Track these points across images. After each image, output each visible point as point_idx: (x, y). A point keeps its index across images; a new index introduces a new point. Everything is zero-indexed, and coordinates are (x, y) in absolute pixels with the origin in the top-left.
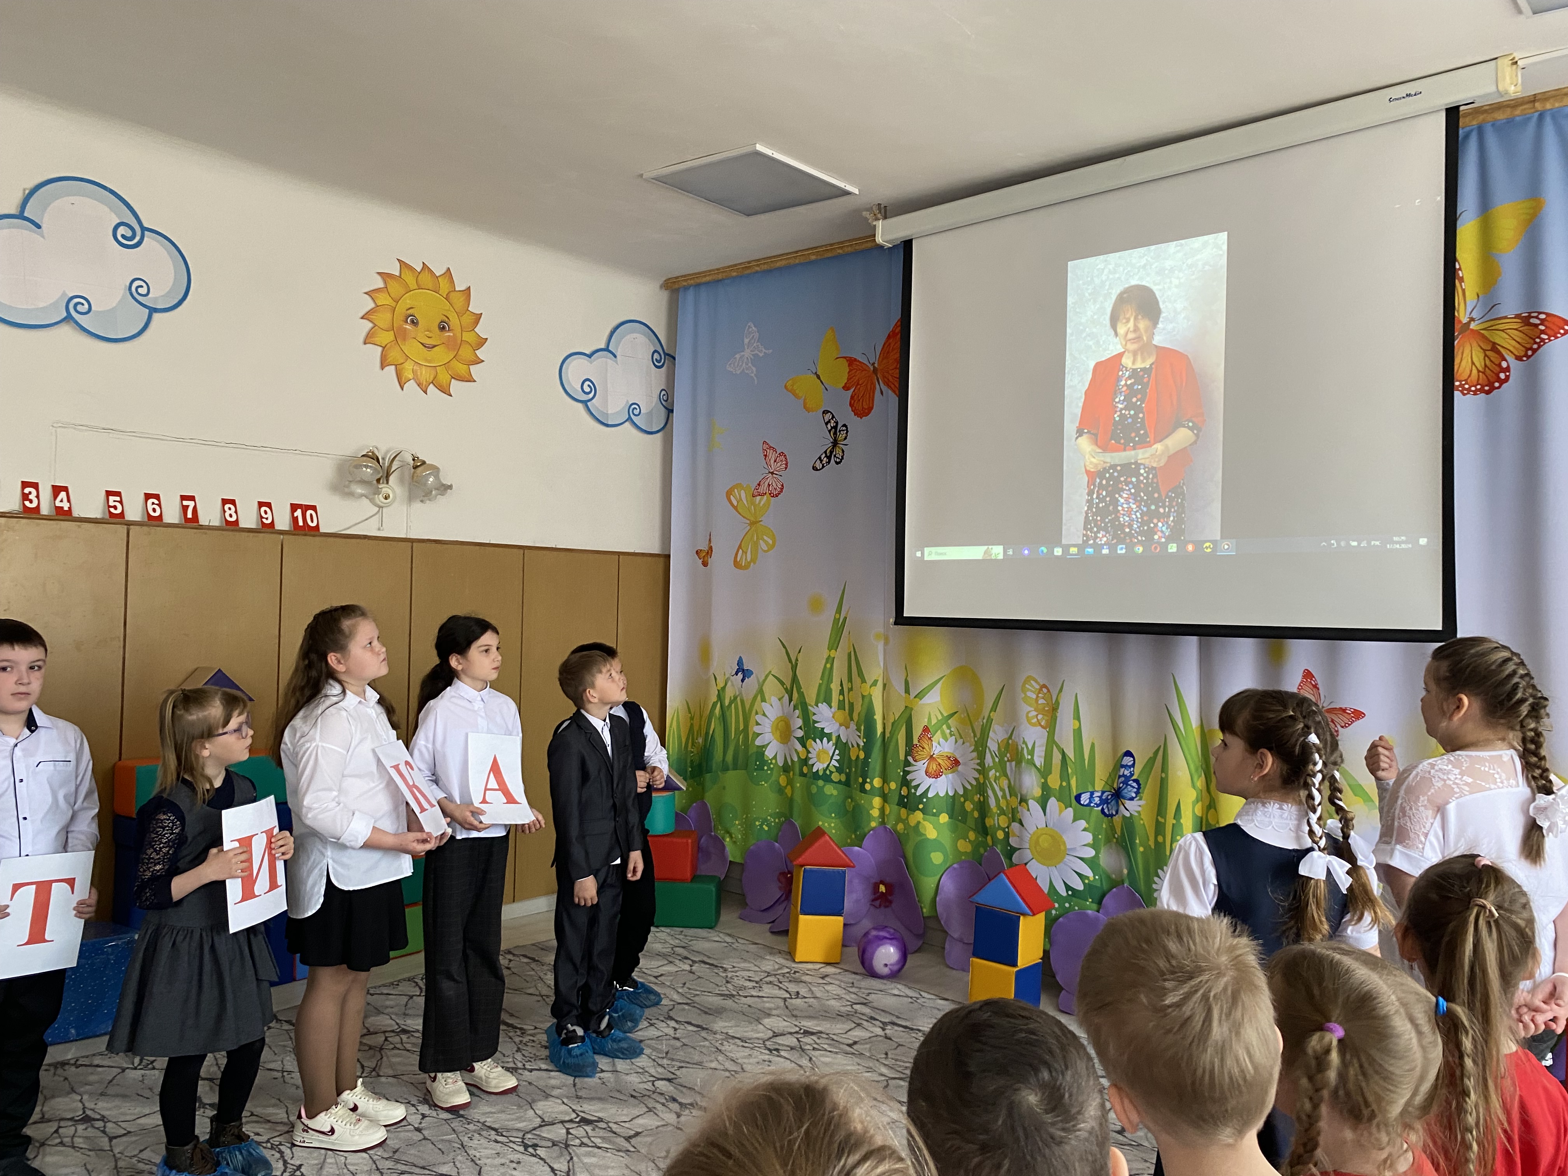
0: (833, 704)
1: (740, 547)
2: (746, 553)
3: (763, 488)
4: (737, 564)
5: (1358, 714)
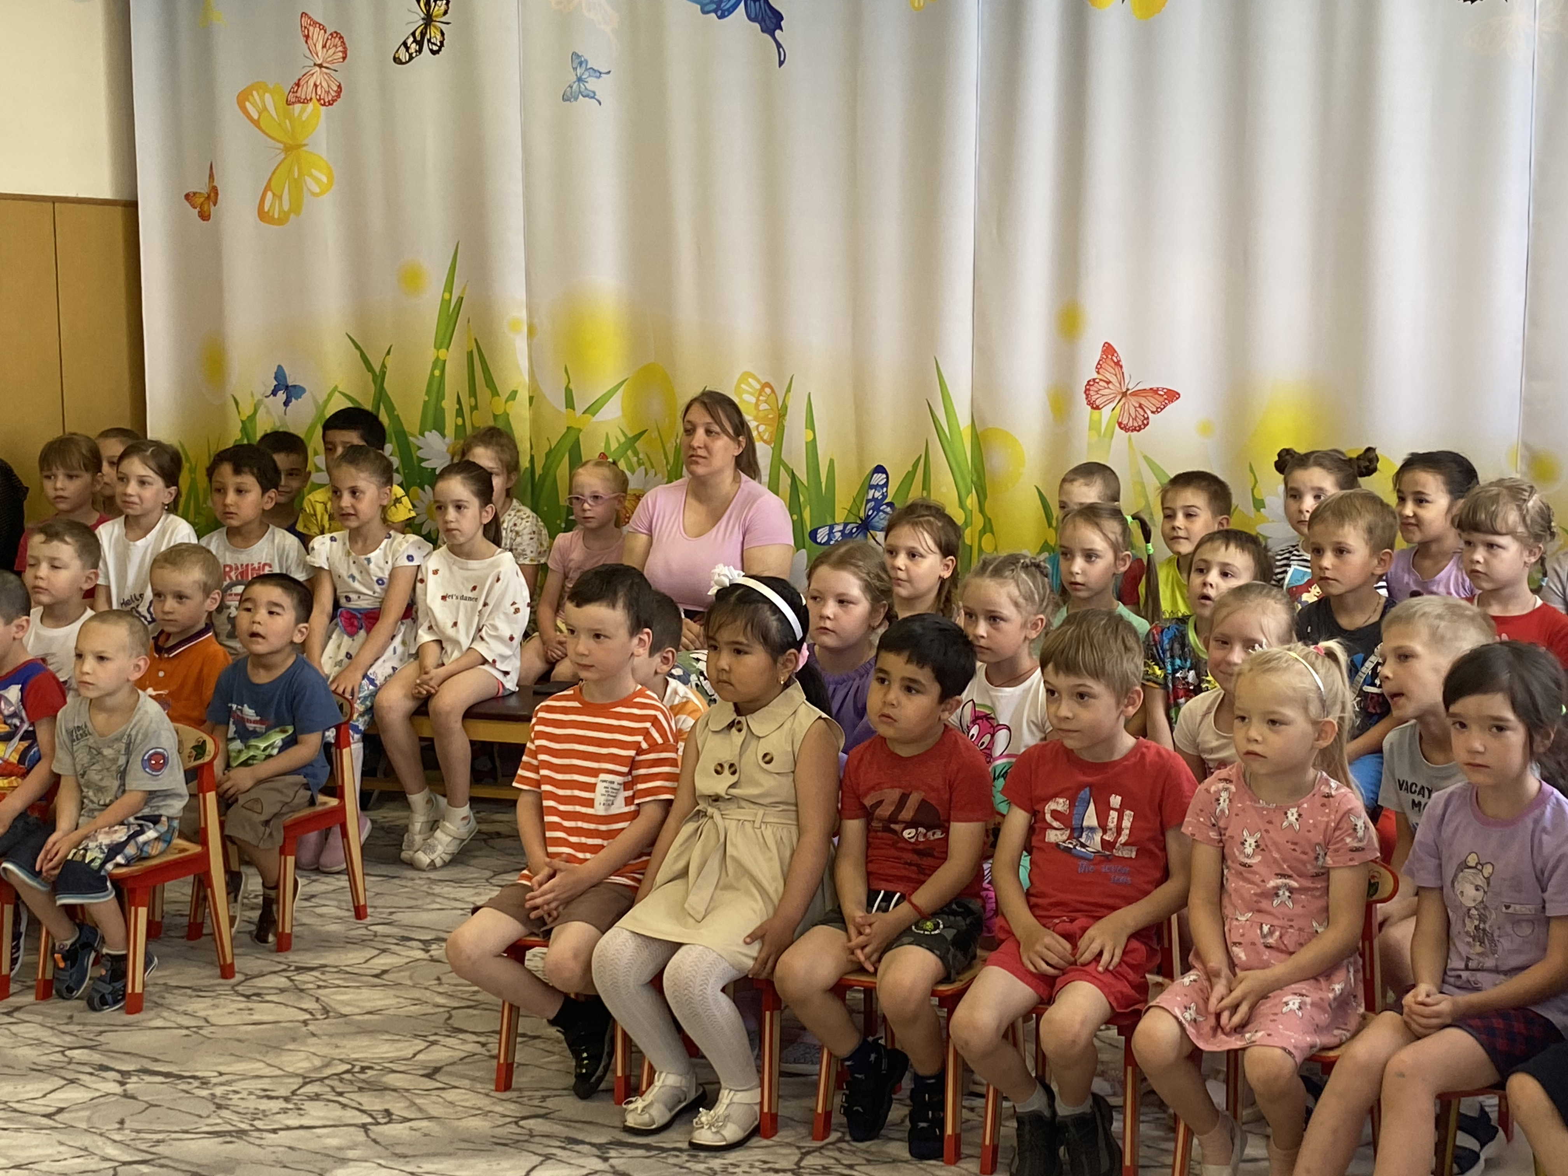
0: (447, 432)
1: (268, 188)
2: (280, 198)
3: (307, 90)
4: (263, 215)
5: (1172, 396)
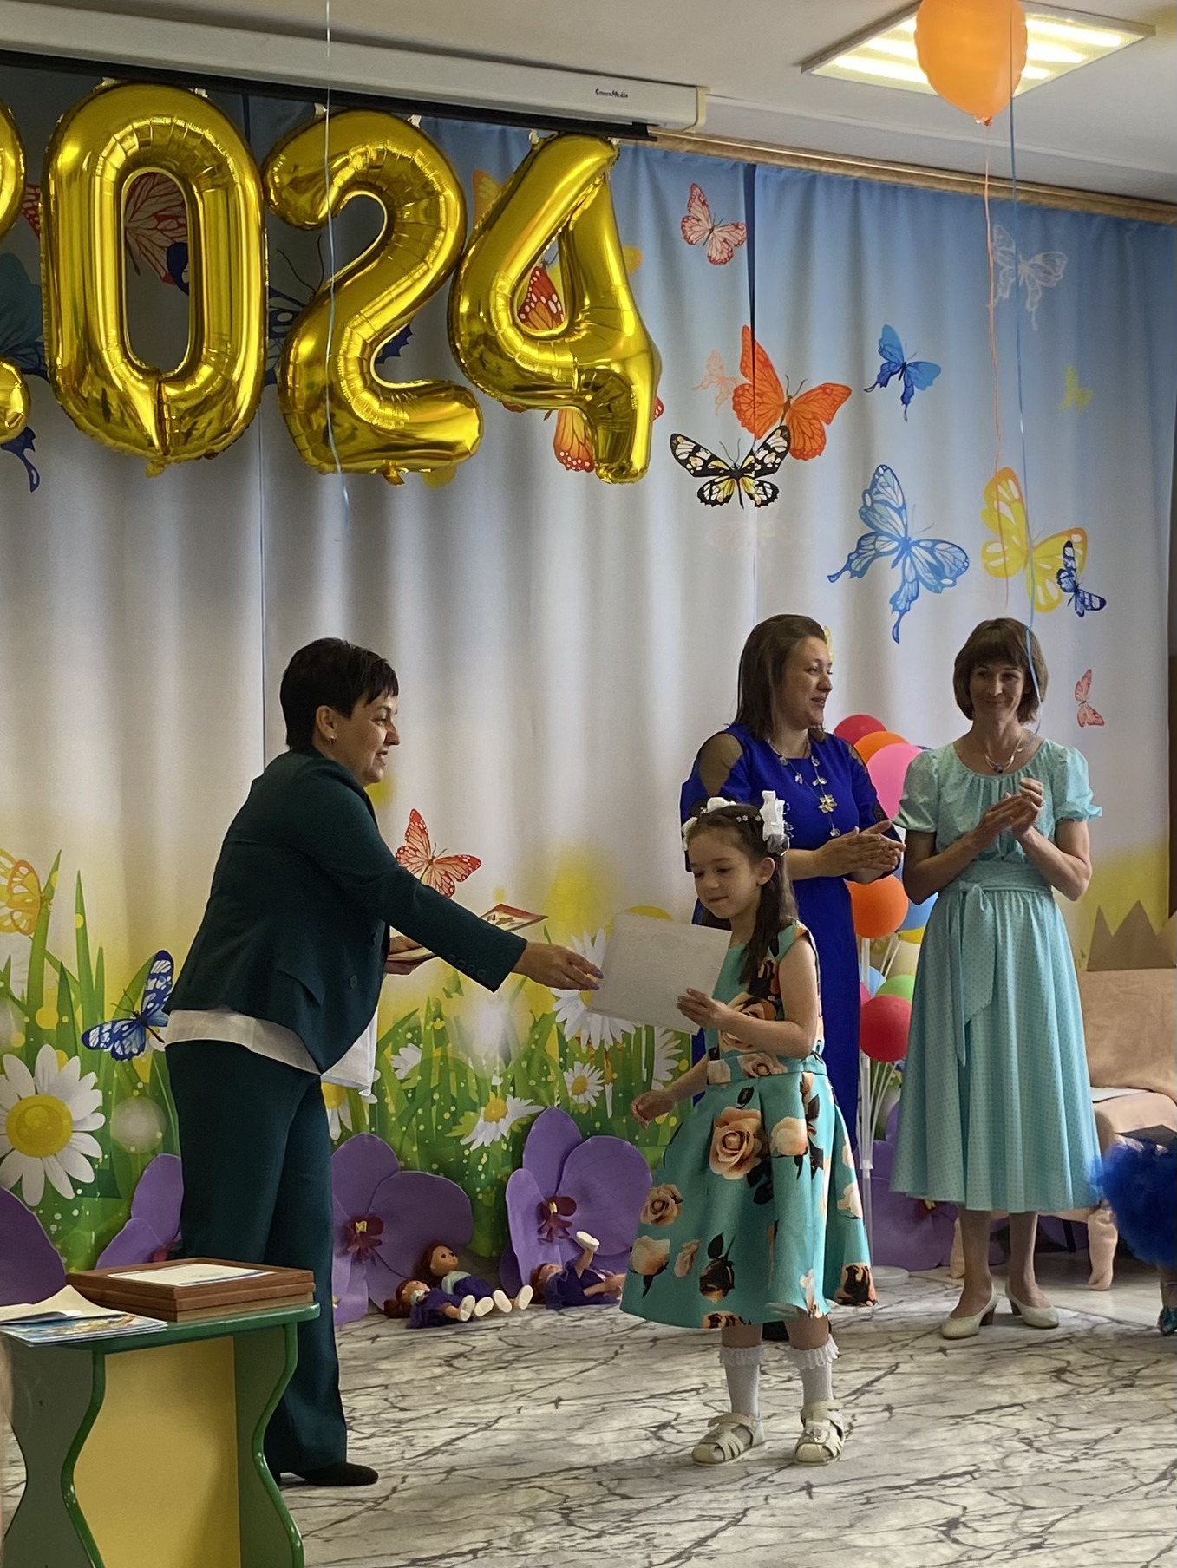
5: (475, 863)
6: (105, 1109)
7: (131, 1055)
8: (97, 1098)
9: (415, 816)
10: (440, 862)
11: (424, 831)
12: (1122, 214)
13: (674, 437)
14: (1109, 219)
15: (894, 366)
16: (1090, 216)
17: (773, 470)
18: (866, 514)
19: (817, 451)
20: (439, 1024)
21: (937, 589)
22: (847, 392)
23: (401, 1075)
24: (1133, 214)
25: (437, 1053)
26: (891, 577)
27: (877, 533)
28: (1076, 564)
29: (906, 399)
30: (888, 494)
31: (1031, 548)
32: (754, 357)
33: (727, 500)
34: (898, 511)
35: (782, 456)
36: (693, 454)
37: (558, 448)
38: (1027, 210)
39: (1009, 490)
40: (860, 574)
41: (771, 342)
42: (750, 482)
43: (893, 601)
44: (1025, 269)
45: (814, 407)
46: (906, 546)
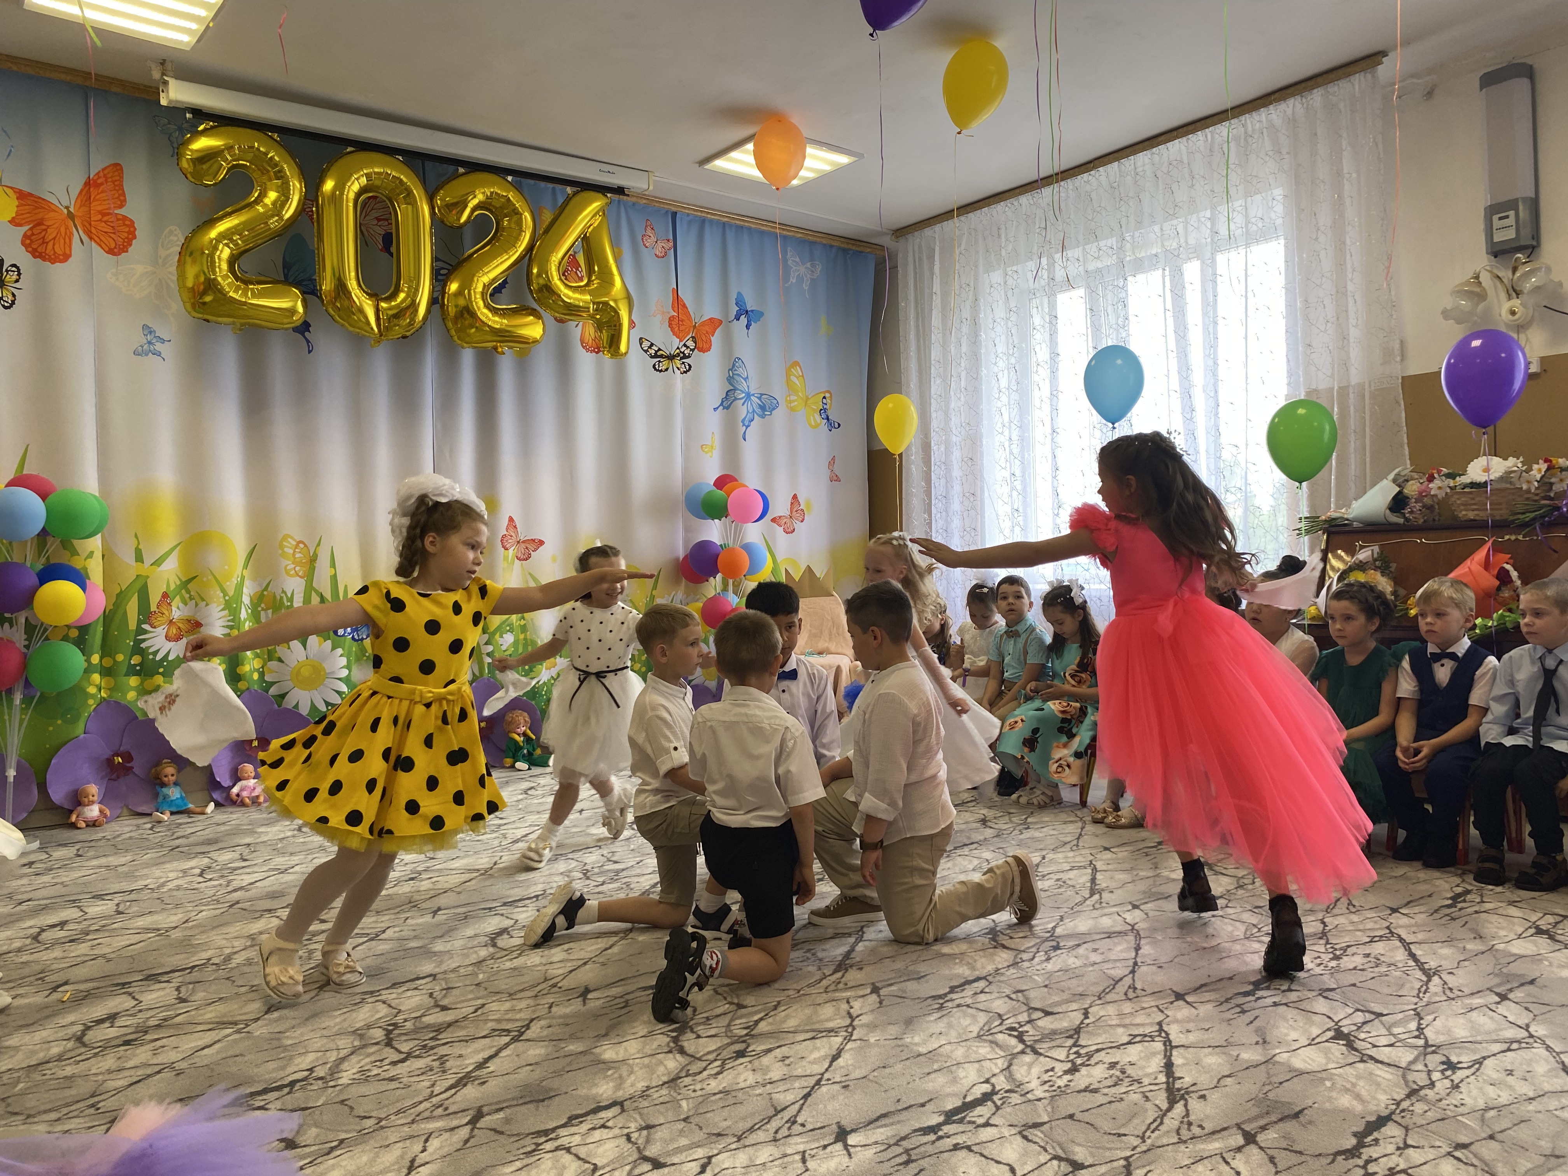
5: (541, 543)
6: (348, 667)
7: (362, 639)
8: (344, 661)
9: (511, 519)
10: (524, 542)
11: (515, 527)
12: (845, 246)
13: (641, 339)
14: (839, 248)
15: (742, 311)
16: (831, 246)
17: (689, 357)
18: (730, 380)
19: (709, 349)
20: (523, 622)
21: (763, 416)
22: (721, 322)
23: (504, 648)
24: (850, 246)
25: (522, 637)
26: (742, 410)
27: (735, 389)
28: (827, 407)
29: (748, 327)
30: (740, 371)
31: (807, 398)
32: (678, 302)
33: (667, 370)
34: (745, 379)
35: (693, 350)
36: (650, 347)
37: (582, 342)
38: (802, 242)
39: (797, 371)
40: (727, 408)
41: (686, 296)
42: (678, 362)
43: (743, 421)
44: (802, 269)
45: (707, 328)
46: (748, 396)
